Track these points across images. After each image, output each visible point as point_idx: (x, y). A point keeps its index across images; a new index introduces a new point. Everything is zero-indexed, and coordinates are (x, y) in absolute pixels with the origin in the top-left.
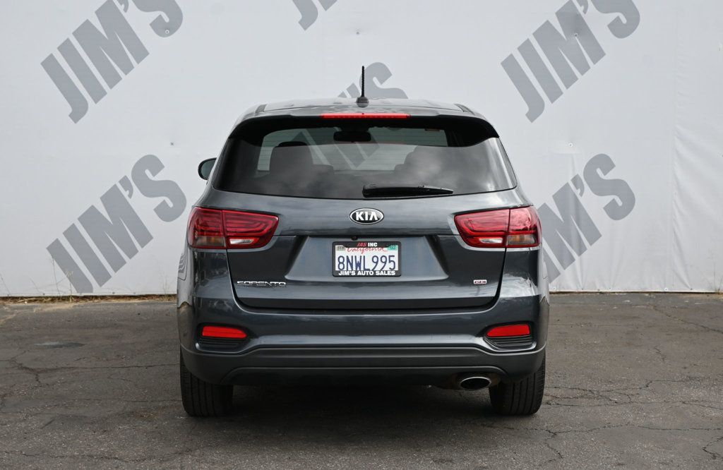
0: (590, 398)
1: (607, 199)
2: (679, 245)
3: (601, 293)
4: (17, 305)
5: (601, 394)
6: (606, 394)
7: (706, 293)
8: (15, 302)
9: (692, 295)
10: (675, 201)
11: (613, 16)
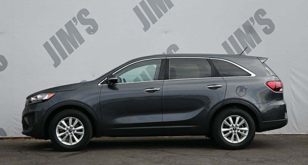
0: (268, 161)
2: (294, 116)
4: (30, 140)
5: (273, 160)
6: (275, 160)
7: (306, 135)
8: (30, 139)
9: (300, 136)
10: (292, 99)
11: (264, 26)
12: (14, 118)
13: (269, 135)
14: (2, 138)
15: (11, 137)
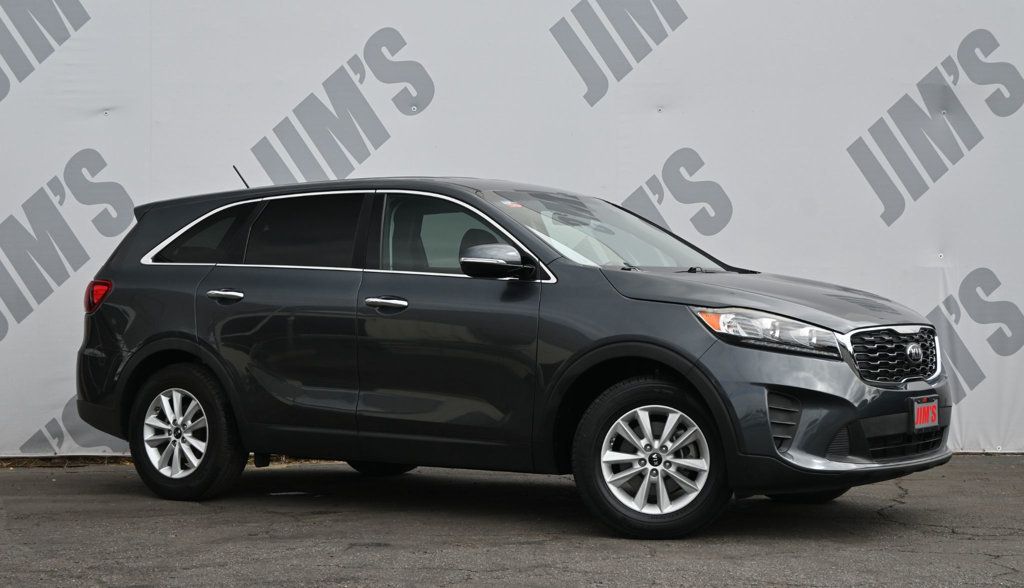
1: (991, 328)
3: (987, 454)
11: (991, 89)
13: (1005, 453)
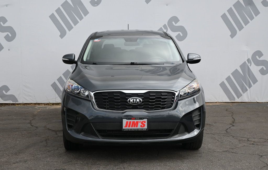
1: (260, 67)
3: (257, 102)
8: (39, 105)
12: (24, 86)
13: (262, 102)
14: (14, 104)
15: (22, 103)
